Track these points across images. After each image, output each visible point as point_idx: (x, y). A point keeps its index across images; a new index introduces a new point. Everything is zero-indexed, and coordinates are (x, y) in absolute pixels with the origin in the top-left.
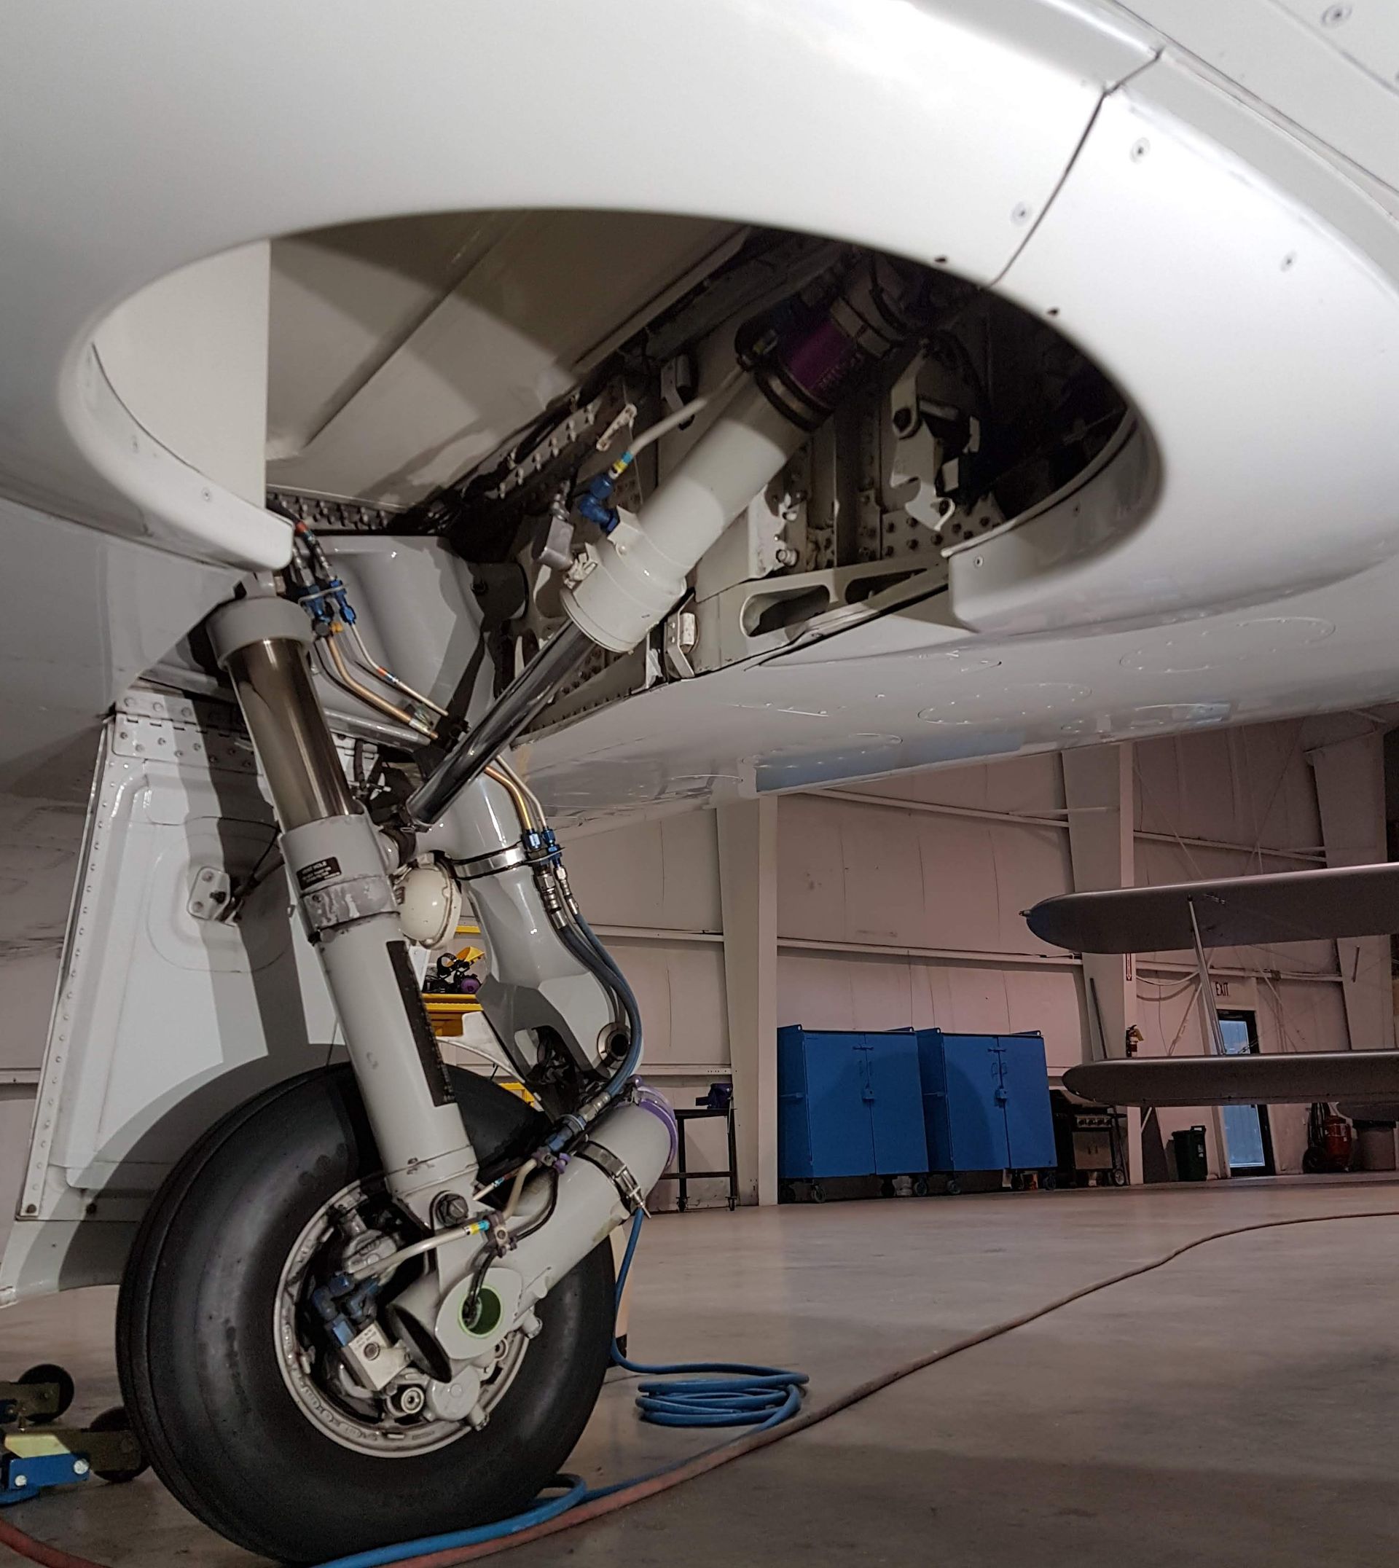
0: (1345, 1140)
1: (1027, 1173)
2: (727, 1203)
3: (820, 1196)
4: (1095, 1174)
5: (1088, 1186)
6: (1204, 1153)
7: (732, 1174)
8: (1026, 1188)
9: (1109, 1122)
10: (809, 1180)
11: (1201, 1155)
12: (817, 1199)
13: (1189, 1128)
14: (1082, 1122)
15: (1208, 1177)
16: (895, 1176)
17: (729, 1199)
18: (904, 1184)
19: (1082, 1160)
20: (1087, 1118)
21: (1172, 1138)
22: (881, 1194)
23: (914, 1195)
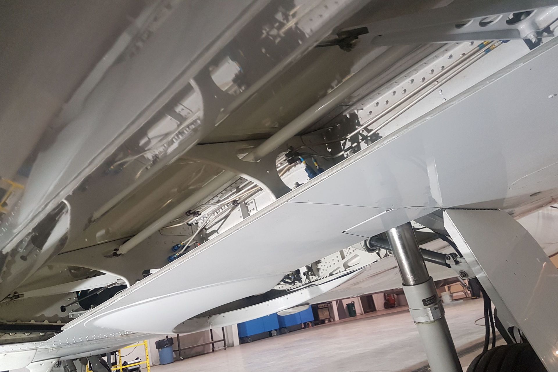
0: (393, 299)
1: (308, 323)
2: (223, 348)
3: (250, 341)
4: (327, 319)
5: (325, 323)
6: (355, 308)
7: (224, 340)
8: (308, 327)
9: (327, 305)
10: (247, 337)
11: (354, 309)
12: (250, 342)
13: (350, 303)
14: (320, 307)
15: (357, 315)
16: (272, 331)
17: (224, 347)
18: (274, 333)
19: (321, 317)
20: (321, 305)
21: (346, 306)
22: (269, 336)
23: (277, 335)
